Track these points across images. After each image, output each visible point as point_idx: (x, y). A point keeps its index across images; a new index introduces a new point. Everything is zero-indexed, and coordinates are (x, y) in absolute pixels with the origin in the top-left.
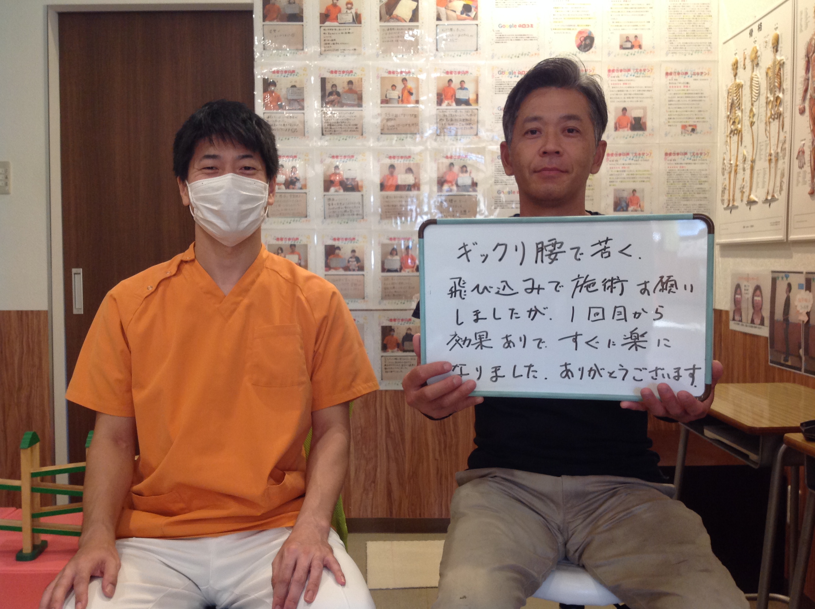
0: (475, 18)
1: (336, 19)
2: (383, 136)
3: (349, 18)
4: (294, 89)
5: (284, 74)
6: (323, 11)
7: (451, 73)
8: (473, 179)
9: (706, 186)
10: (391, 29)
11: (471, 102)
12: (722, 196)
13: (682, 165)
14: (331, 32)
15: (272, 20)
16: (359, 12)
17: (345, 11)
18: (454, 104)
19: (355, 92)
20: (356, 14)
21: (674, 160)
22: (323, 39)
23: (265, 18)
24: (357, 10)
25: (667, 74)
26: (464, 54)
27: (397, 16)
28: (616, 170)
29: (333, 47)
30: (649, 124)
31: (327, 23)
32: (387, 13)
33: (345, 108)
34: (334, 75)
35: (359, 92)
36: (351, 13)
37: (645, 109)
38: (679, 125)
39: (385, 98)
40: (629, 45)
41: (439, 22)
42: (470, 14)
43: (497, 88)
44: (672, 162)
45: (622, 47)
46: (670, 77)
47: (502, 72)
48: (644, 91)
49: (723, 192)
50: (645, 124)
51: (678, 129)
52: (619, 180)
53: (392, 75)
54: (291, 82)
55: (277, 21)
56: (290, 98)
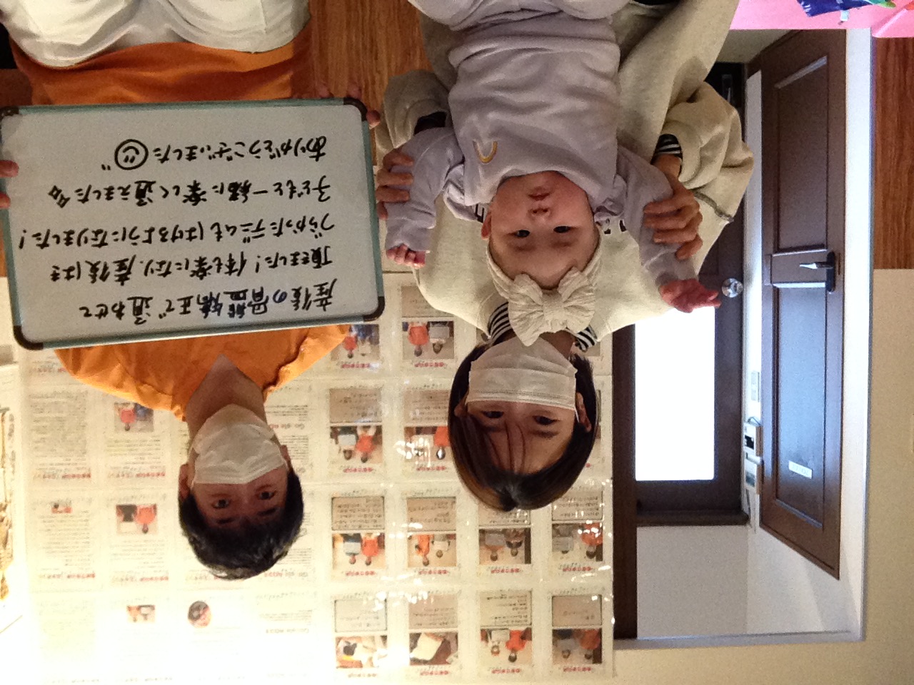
0: (339, 640)
1: (512, 634)
2: (453, 495)
3: (495, 635)
4: (564, 550)
5: (577, 567)
6: (527, 643)
7: (367, 573)
8: (337, 443)
9: (37, 436)
10: (444, 624)
11: (342, 539)
12: (13, 425)
13: (68, 462)
14: (518, 619)
15: (591, 631)
16: (484, 642)
17: (501, 643)
18: (363, 536)
19: (488, 547)
20: (487, 641)
21: (78, 469)
22: (529, 609)
23: (600, 633)
24: (487, 646)
25: (93, 576)
26: (351, 597)
27: (436, 639)
28: (152, 456)
29: (514, 601)
30: (113, 512)
31: (523, 628)
32: (449, 643)
33: (501, 528)
34: (515, 567)
35: (483, 547)
36: (493, 642)
37: (119, 532)
38: (74, 511)
39: (451, 541)
40: (144, 610)
41: (384, 633)
42: (346, 645)
43: (308, 556)
44: (81, 466)
45: (152, 607)
46: (90, 572)
47: (303, 575)
48: (121, 555)
49: (12, 431)
50: (118, 514)
51: (75, 507)
52: (148, 443)
53: (442, 569)
54: (568, 558)
55: (584, 629)
56: (570, 539)
